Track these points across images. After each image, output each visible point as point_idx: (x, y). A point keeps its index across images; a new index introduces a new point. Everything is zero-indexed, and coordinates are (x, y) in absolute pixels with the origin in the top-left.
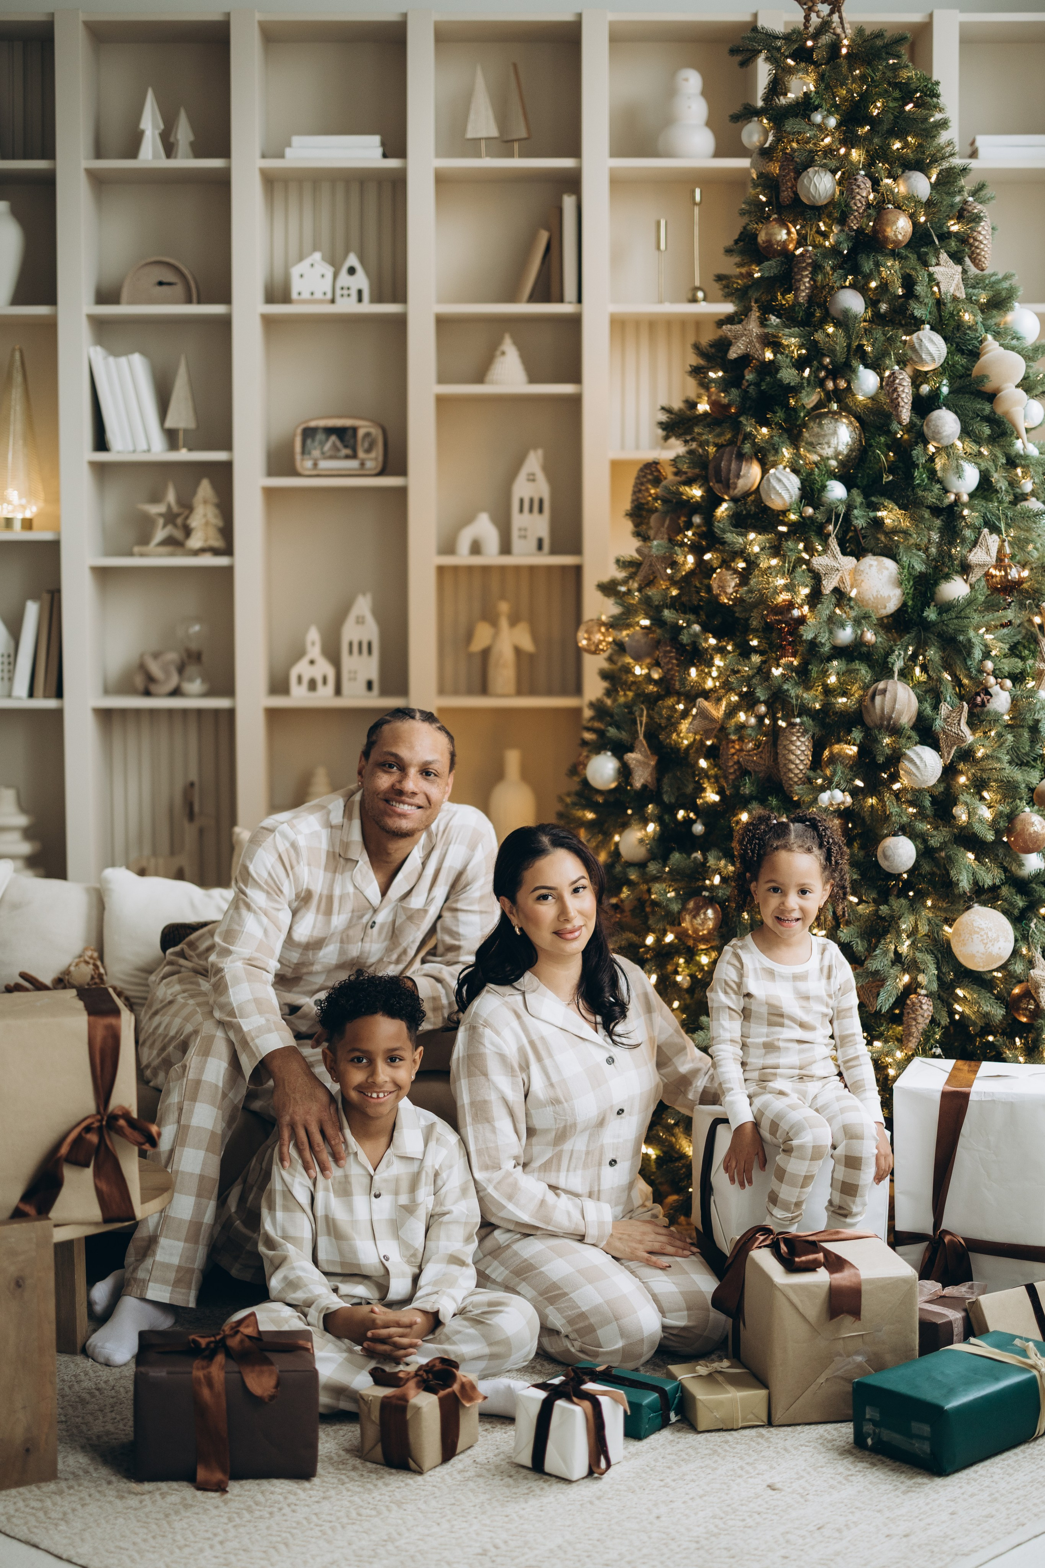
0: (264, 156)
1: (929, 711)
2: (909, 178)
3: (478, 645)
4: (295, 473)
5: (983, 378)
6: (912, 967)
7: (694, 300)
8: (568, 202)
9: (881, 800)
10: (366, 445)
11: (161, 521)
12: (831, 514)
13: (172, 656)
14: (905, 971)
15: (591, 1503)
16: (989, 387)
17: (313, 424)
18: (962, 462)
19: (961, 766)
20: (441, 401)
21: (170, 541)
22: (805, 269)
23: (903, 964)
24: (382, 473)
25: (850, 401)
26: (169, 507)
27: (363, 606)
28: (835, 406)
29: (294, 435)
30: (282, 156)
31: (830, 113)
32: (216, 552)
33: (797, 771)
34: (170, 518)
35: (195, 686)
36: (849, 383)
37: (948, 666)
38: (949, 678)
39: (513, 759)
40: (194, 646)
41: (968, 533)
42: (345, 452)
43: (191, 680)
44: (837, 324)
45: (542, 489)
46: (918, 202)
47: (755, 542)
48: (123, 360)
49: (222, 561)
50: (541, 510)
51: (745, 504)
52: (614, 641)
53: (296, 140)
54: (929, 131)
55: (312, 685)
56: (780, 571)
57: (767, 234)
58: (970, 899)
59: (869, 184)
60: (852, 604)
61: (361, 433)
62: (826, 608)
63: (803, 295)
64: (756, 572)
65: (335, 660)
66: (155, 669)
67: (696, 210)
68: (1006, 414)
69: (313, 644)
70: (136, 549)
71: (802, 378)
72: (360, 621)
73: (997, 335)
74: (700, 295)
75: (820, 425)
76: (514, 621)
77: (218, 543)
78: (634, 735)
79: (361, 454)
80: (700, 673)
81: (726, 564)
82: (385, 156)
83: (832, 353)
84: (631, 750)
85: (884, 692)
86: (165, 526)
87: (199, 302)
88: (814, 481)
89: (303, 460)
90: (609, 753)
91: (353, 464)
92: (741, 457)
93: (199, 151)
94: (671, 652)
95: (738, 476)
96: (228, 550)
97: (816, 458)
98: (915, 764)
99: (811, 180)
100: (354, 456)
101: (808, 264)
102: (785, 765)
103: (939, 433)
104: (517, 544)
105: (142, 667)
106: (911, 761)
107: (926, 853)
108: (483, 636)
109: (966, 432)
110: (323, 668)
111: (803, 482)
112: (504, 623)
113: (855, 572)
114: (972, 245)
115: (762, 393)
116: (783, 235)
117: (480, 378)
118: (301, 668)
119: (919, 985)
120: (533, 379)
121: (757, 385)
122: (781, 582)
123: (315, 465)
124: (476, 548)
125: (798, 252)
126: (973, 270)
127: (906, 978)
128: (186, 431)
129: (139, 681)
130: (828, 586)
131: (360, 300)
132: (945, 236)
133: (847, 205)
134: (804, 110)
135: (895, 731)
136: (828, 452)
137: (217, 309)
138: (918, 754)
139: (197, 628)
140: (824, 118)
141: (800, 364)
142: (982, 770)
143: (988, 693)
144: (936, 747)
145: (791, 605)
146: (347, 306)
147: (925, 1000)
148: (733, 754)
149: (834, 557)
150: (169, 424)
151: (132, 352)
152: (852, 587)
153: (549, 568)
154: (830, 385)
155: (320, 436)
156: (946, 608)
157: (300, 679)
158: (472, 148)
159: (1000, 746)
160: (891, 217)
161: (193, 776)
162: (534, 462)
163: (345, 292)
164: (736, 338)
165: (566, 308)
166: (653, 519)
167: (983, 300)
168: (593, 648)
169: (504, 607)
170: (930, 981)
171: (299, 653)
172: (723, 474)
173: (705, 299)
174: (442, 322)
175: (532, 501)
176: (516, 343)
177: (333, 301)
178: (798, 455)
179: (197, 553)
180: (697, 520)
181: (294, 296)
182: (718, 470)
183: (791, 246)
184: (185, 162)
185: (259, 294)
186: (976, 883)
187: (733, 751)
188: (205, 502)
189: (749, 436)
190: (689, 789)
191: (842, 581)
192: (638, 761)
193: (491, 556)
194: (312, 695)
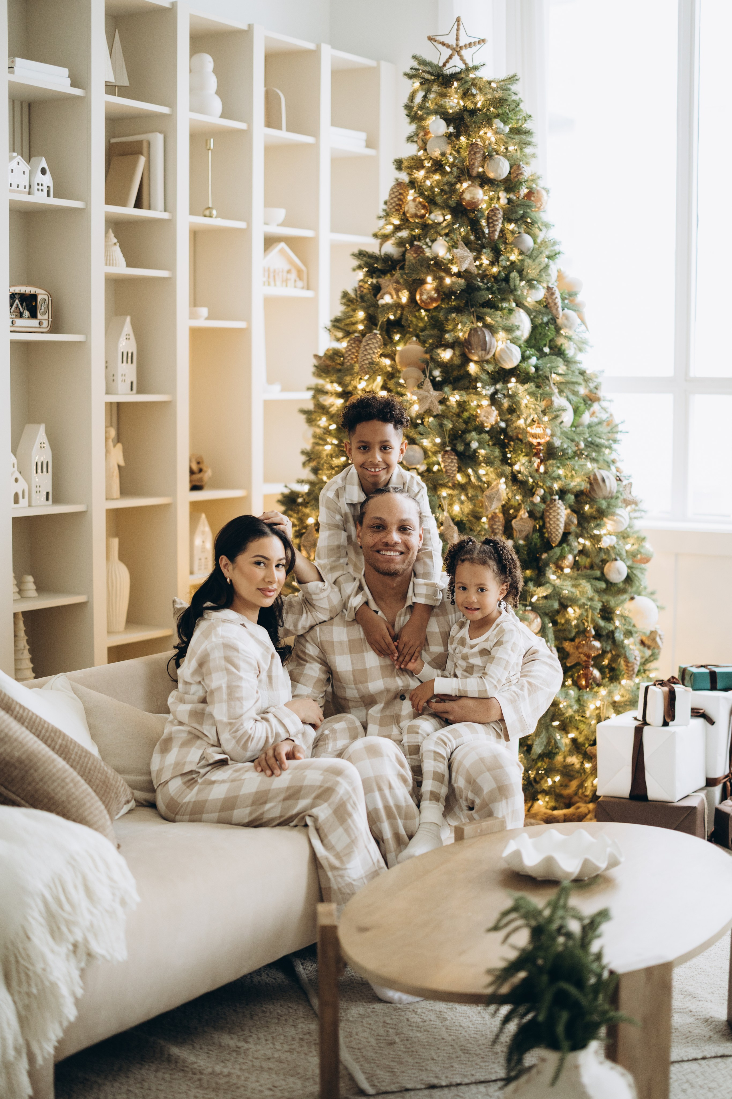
7: (211, 216)
10: (43, 309)
24: (50, 332)
25: (525, 302)
27: (42, 434)
28: (514, 305)
42: (28, 313)
45: (131, 345)
50: (132, 361)
53: (18, 62)
55: (16, 499)
61: (39, 298)
67: (210, 154)
72: (42, 446)
74: (214, 212)
79: (39, 315)
82: (72, 85)
91: (34, 322)
100: (34, 315)
104: (120, 385)
110: (23, 485)
120: (129, 264)
123: (13, 322)
131: (48, 196)
146: (39, 198)
162: (129, 326)
163: (40, 187)
175: (127, 354)
177: (30, 193)
182: (477, 342)
194: (16, 506)
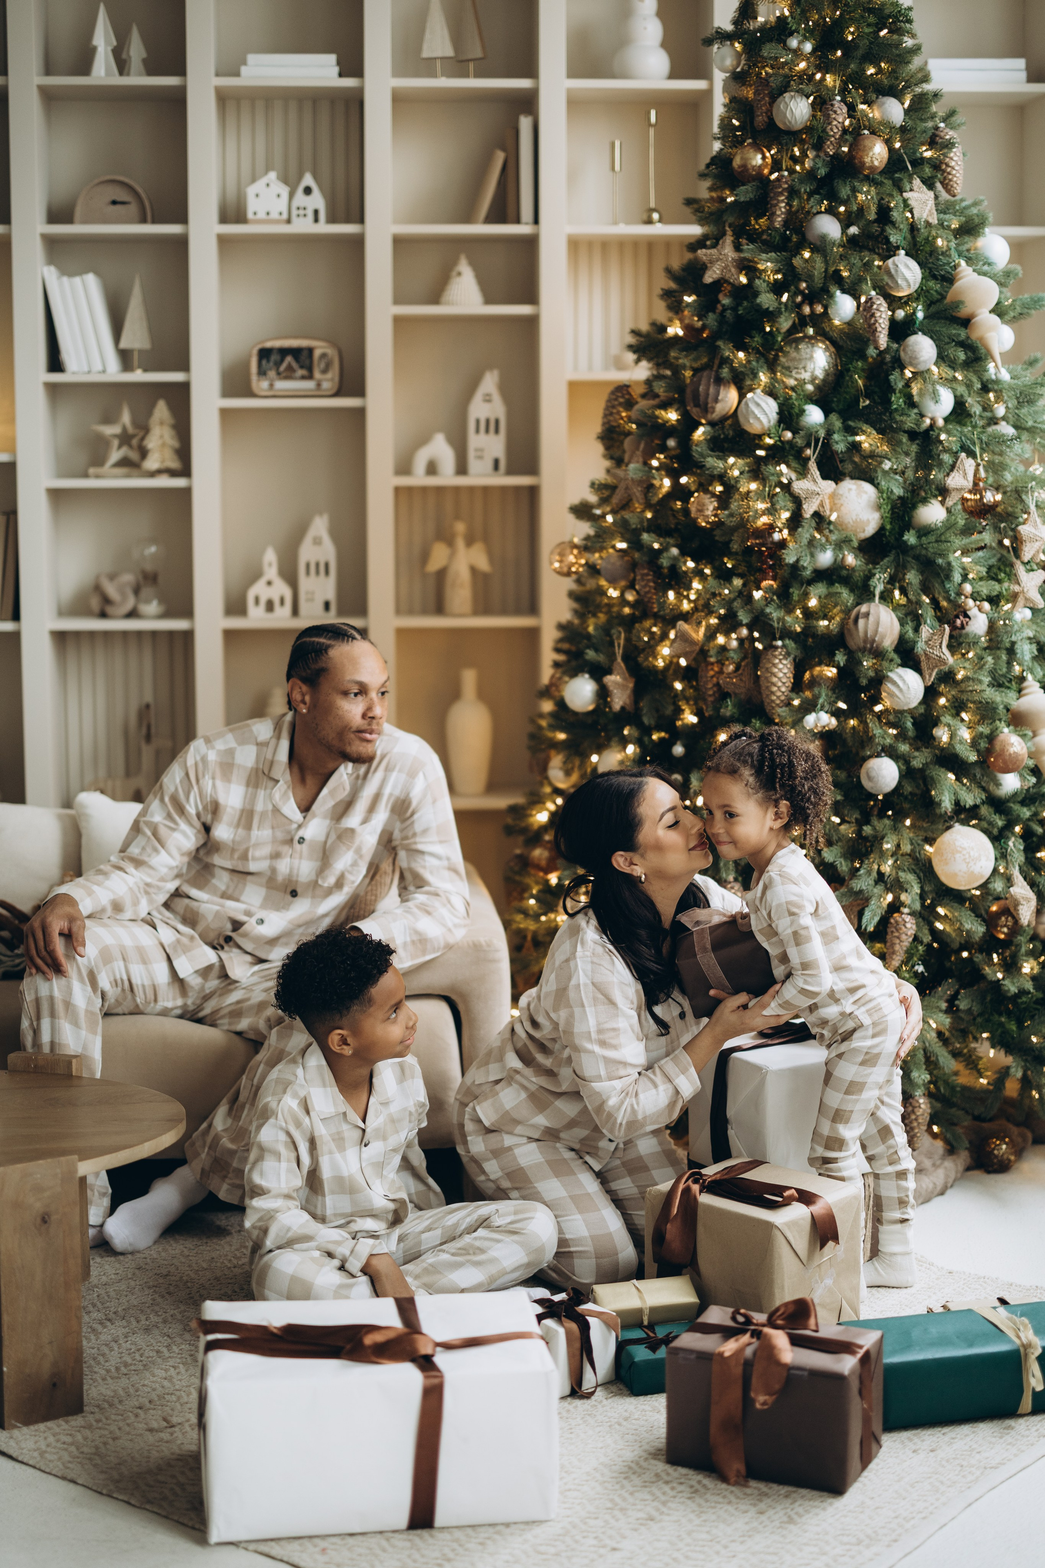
0: (217, 75)
1: (911, 634)
2: (883, 104)
3: (435, 564)
4: (251, 394)
5: (957, 304)
6: (897, 886)
7: (649, 222)
8: (525, 123)
9: (863, 722)
10: (323, 365)
11: (116, 443)
12: (811, 438)
13: (128, 578)
14: (888, 890)
15: (620, 1424)
16: (964, 312)
17: (269, 345)
18: (938, 387)
19: (942, 688)
20: (398, 320)
21: (124, 463)
22: (781, 194)
23: (885, 883)
24: (337, 394)
25: (826, 326)
26: (124, 429)
27: (320, 526)
28: (811, 331)
29: (250, 356)
30: (237, 74)
31: (806, 38)
32: (173, 473)
33: (779, 694)
34: (125, 439)
35: (152, 607)
36: (826, 308)
37: (926, 589)
38: (928, 601)
39: (469, 678)
40: (149, 567)
41: (946, 458)
42: (300, 372)
43: (148, 601)
44: (814, 250)
45: (497, 409)
46: (892, 128)
47: (735, 466)
48: (77, 280)
49: (180, 482)
50: (497, 431)
51: (723, 428)
52: (587, 563)
53: (251, 58)
54: (902, 57)
55: (270, 607)
56: (760, 496)
57: (742, 158)
58: (951, 818)
59: (845, 110)
60: (832, 527)
61: (317, 353)
62: (806, 532)
63: (779, 221)
64: (737, 496)
65: (292, 580)
66: (111, 590)
67: (652, 131)
68: (981, 339)
69: (270, 565)
70: (92, 471)
71: (780, 303)
72: (317, 541)
73: (969, 261)
74: (655, 216)
75: (797, 349)
76: (470, 541)
77: (175, 464)
78: (612, 657)
79: (317, 375)
80: (679, 595)
81: (703, 487)
82: (341, 75)
83: (809, 278)
84: (609, 672)
85: (867, 615)
86: (120, 447)
87: (154, 222)
88: (792, 406)
89: (259, 380)
90: (587, 676)
91: (310, 385)
92: (719, 381)
93: (152, 69)
94: (647, 575)
95: (716, 400)
96: (186, 471)
97: (792, 382)
98: (898, 686)
99: (787, 105)
100: (310, 377)
101: (784, 189)
102: (767, 687)
103: (916, 358)
104: (474, 465)
105: (98, 588)
106: (894, 683)
107: (908, 773)
108: (439, 556)
109: (942, 358)
110: (281, 589)
111: (780, 406)
112: (460, 543)
113: (833, 496)
114: (944, 171)
115: (738, 318)
116: (758, 160)
117: (435, 298)
118: (259, 589)
119: (902, 904)
120: (489, 300)
121: (734, 309)
122: (761, 506)
123: (271, 385)
124: (432, 469)
125: (774, 176)
126: (944, 196)
127: (890, 897)
128: (140, 351)
129: (95, 603)
130: (808, 510)
131: (316, 220)
132: (919, 162)
133: (824, 131)
134: (779, 35)
135: (878, 653)
136: (806, 376)
137: (174, 229)
138: (900, 677)
139: (153, 549)
140: (800, 43)
141: (777, 289)
142: (962, 692)
143: (966, 616)
144: (917, 669)
145: (771, 528)
146: (304, 226)
147: (908, 918)
148: (712, 677)
149: (814, 481)
150: (123, 345)
151: (86, 272)
152: (832, 511)
153: (504, 489)
154: (807, 310)
155: (274, 357)
156: (925, 531)
157: (257, 601)
158: (427, 67)
159: (981, 668)
160: (867, 143)
161: (148, 698)
162: (490, 383)
163: (302, 212)
164: (712, 262)
165: (523, 229)
166: (627, 443)
167: (955, 225)
168: (565, 570)
169: (460, 527)
170: (913, 901)
171: (255, 575)
172: (702, 398)
173: (660, 221)
174: (399, 242)
175: (488, 422)
176: (473, 264)
177: (289, 221)
178: (774, 379)
179: (153, 474)
180: (671, 443)
181: (250, 215)
182: (696, 395)
183: (766, 171)
184: (138, 79)
185: (214, 214)
186: (957, 803)
187: (712, 673)
188: (162, 423)
189: (726, 361)
190: (669, 711)
191: (822, 505)
192: (616, 683)
193: (447, 477)
194: (270, 616)
